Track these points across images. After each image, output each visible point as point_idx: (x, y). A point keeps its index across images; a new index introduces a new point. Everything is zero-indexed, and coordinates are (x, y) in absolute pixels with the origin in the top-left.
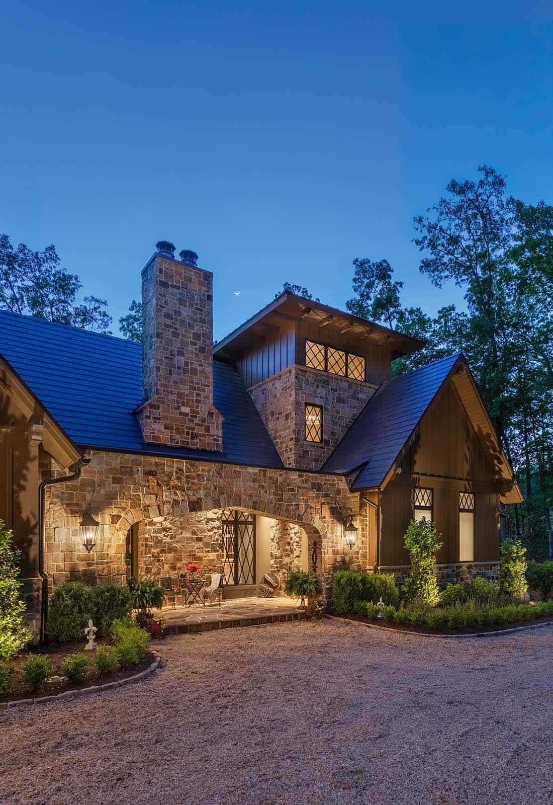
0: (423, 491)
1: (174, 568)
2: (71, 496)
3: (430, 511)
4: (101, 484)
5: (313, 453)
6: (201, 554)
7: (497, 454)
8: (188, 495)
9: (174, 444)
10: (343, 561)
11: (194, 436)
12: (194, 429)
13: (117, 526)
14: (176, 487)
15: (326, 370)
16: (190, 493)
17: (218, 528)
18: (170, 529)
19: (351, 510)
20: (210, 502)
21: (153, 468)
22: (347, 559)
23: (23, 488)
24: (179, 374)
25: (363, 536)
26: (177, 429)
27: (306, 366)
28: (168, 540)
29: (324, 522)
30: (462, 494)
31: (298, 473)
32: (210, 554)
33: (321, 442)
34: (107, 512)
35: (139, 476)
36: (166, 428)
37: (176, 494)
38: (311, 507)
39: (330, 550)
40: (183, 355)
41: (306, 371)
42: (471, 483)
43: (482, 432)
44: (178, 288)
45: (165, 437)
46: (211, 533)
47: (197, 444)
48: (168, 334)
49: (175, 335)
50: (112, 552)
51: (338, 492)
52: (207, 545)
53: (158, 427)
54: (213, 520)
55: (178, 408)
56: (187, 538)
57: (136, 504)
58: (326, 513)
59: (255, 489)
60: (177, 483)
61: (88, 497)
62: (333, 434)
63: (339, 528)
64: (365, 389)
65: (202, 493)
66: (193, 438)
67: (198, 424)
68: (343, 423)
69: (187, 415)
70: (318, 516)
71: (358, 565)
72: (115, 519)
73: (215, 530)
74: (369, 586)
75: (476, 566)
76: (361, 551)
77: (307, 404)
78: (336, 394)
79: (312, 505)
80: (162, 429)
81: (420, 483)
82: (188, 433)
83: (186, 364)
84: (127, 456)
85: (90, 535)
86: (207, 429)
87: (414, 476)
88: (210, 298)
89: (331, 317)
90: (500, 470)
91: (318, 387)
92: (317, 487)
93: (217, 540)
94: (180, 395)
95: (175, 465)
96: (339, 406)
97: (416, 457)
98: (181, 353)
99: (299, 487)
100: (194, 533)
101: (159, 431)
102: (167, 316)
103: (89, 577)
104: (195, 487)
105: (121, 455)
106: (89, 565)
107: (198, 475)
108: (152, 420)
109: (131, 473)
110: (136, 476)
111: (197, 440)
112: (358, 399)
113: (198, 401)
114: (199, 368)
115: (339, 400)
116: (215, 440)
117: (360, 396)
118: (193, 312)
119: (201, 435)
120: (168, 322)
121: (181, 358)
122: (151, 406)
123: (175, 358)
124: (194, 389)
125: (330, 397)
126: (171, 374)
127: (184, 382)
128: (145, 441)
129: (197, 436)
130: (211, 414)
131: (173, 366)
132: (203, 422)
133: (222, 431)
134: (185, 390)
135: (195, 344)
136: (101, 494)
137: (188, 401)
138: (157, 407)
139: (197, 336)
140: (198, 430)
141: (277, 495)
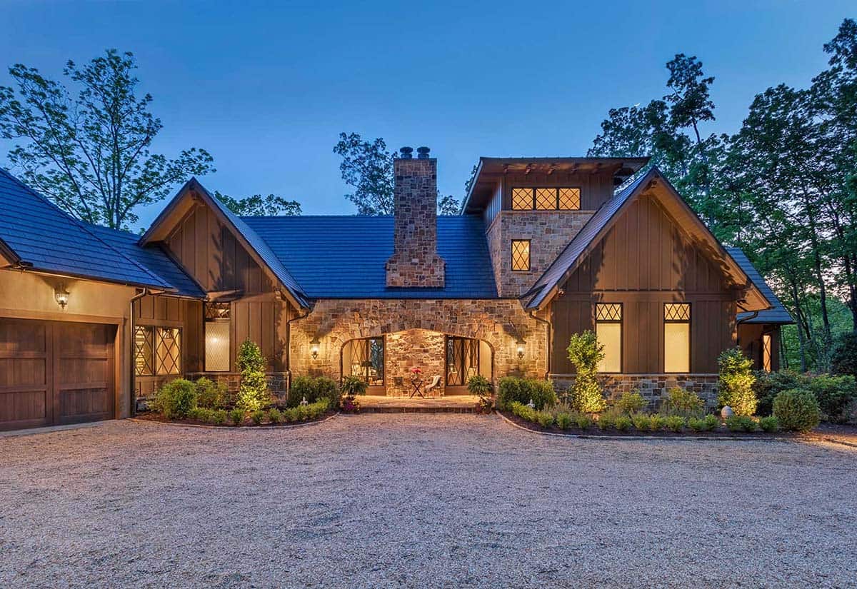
0: (609, 306)
1: (407, 371)
2: (309, 327)
3: (619, 325)
4: (326, 319)
5: (520, 280)
6: (427, 361)
7: (720, 259)
8: (380, 322)
9: (407, 285)
10: (518, 369)
11: (423, 278)
12: (421, 273)
13: (335, 344)
14: (372, 318)
15: (535, 208)
16: (382, 321)
17: (441, 343)
18: (404, 344)
19: (527, 327)
20: (397, 327)
21: (357, 307)
22: (522, 367)
23: (279, 324)
24: (411, 236)
25: (540, 348)
26: (409, 275)
27: (512, 210)
28: (402, 351)
29: (498, 337)
30: (668, 306)
31: (471, 301)
32: (435, 362)
33: (529, 270)
34: (329, 335)
35: (348, 313)
36: (401, 275)
37: (372, 322)
38: (484, 326)
39: (504, 359)
40: (413, 222)
41: (512, 214)
42: (683, 293)
43: (697, 239)
44: (410, 177)
45: (400, 282)
46: (436, 347)
47: (424, 283)
48: (403, 211)
49: (408, 210)
50: (332, 359)
51: (512, 313)
52: (432, 355)
53: (396, 275)
54: (437, 337)
55: (410, 260)
56: (416, 351)
57: (346, 329)
58: (500, 329)
59: (432, 316)
60: (373, 315)
61: (318, 327)
62: (541, 261)
63: (513, 342)
64: (579, 216)
65: (390, 321)
66: (421, 279)
67: (424, 270)
68: (554, 250)
69: (416, 264)
70: (491, 333)
71: (534, 373)
72: (334, 339)
73: (439, 345)
74: (526, 390)
75: (690, 377)
76: (537, 361)
77: (513, 241)
78: (545, 227)
79: (485, 324)
80: (398, 275)
81: (604, 298)
82: (417, 277)
83: (416, 228)
84: (341, 301)
85: (315, 349)
86: (433, 272)
87: (594, 293)
88: (434, 177)
89: (530, 165)
90: (730, 275)
91: (525, 224)
92: (492, 311)
93: (441, 351)
94: (411, 251)
95: (372, 304)
96: (549, 237)
97: (599, 275)
98: (411, 222)
99: (472, 312)
100: (422, 347)
101: (396, 278)
102: (403, 198)
103: (319, 373)
104: (385, 317)
105: (337, 301)
106: (319, 366)
107: (388, 309)
108: (391, 271)
109: (344, 311)
110: (346, 313)
111: (424, 281)
112: (571, 227)
113: (425, 253)
114: (426, 229)
115: (548, 231)
116: (438, 279)
117: (574, 223)
118: (421, 191)
119: (427, 277)
120: (404, 203)
121: (413, 226)
122: (391, 262)
123: (408, 227)
124: (422, 245)
125: (539, 231)
126: (404, 238)
127: (414, 242)
128: (387, 285)
129: (424, 278)
130: (435, 261)
131: (406, 232)
132: (430, 267)
133: (443, 272)
134: (415, 246)
135: (424, 213)
136: (325, 326)
137: (417, 254)
138: (395, 262)
139: (424, 207)
140: (425, 273)
141: (452, 319)
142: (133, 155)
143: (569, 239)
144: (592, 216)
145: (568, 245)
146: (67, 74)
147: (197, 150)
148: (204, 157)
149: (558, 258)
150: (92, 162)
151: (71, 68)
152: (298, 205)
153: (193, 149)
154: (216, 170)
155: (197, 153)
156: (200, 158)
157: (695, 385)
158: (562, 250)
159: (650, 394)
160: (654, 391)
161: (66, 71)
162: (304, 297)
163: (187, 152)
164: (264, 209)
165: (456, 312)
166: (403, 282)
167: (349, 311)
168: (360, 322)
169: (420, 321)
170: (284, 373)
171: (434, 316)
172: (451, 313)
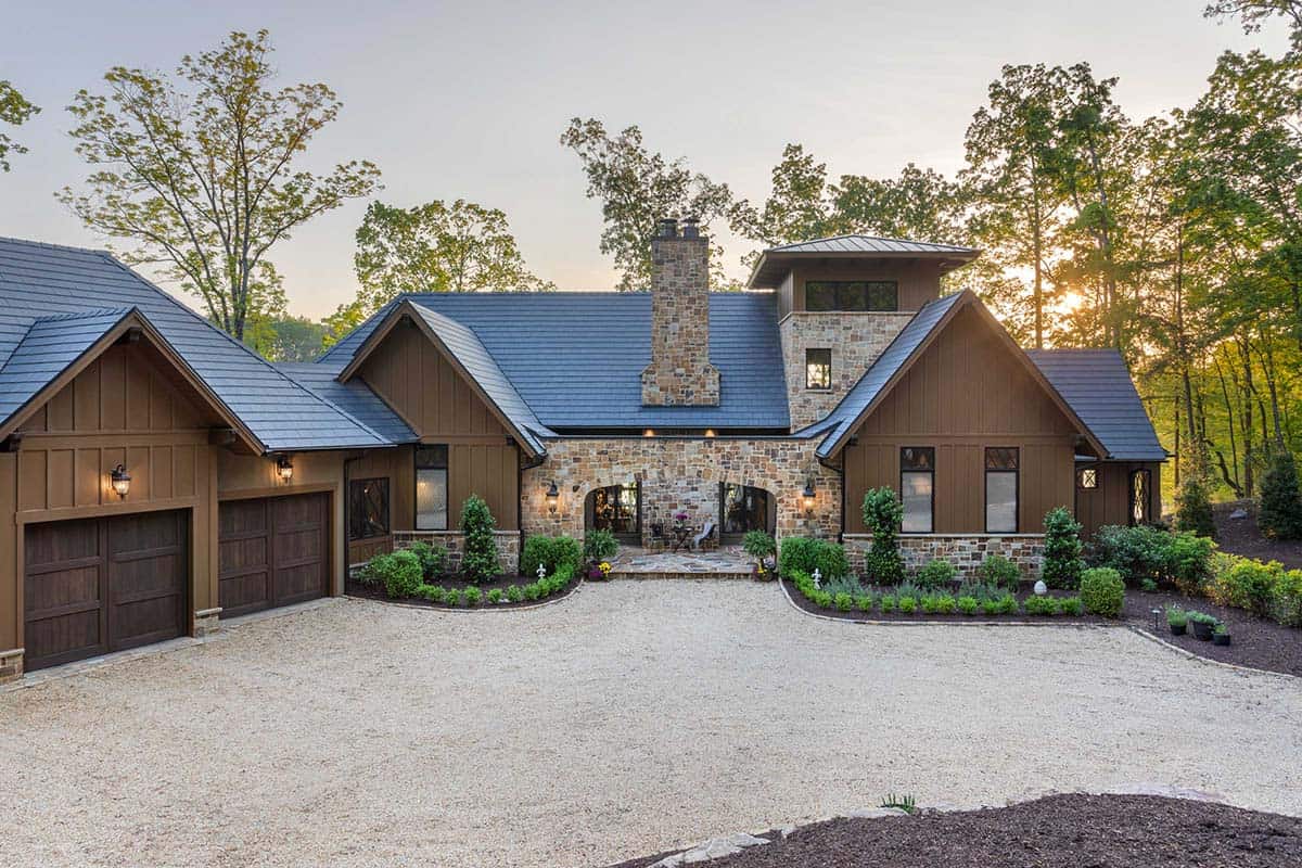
0: (918, 451)
1: (669, 515)
2: (544, 473)
3: (930, 474)
4: (565, 463)
5: (817, 401)
6: (696, 503)
9: (669, 403)
10: (806, 525)
11: (689, 394)
12: (689, 387)
13: (577, 494)
15: (836, 308)
19: (818, 474)
21: (605, 449)
22: (811, 523)
24: (674, 339)
26: (672, 389)
27: (807, 310)
29: (782, 487)
30: (991, 452)
32: (707, 503)
33: (828, 388)
34: (569, 484)
35: (594, 456)
36: (661, 390)
40: (678, 321)
41: (807, 316)
44: (674, 261)
45: (660, 399)
47: (693, 400)
48: (664, 305)
49: (671, 304)
50: (573, 513)
51: (799, 456)
52: (703, 494)
53: (655, 389)
55: (673, 370)
56: (682, 489)
57: (591, 476)
61: (557, 473)
63: (800, 492)
64: (895, 319)
66: (687, 396)
67: (692, 383)
68: (862, 363)
69: (681, 376)
71: (827, 530)
72: (575, 488)
74: (811, 555)
75: (1017, 538)
76: (831, 515)
77: (808, 350)
78: (851, 332)
80: (658, 391)
82: (683, 392)
83: (681, 329)
85: (553, 502)
86: (703, 386)
88: (706, 261)
91: (823, 329)
92: (773, 453)
94: (675, 358)
95: (623, 445)
96: (855, 346)
98: (675, 320)
100: (689, 484)
101: (654, 394)
102: (664, 289)
103: (557, 530)
105: (580, 440)
106: (557, 521)
108: (648, 384)
109: (588, 454)
111: (691, 397)
112: (884, 332)
113: (693, 361)
114: (695, 330)
115: (854, 338)
116: (711, 395)
117: (887, 328)
118: (688, 279)
119: (697, 392)
120: (665, 294)
121: (676, 325)
122: (647, 372)
123: (670, 326)
124: (689, 350)
125: (842, 337)
126: (666, 340)
127: (679, 346)
128: (643, 404)
129: (692, 393)
130: (706, 371)
131: (668, 333)
132: (699, 379)
133: (718, 385)
134: (680, 352)
135: (691, 308)
136: (565, 471)
137: (683, 362)
138: (654, 373)
139: (692, 301)
140: (693, 388)
141: (723, 463)
142: (267, 176)
143: (881, 348)
144: (910, 318)
145: (881, 356)
146: (182, 74)
147: (359, 164)
148: (368, 169)
149: (867, 373)
150: (204, 184)
151: (187, 65)
152: (503, 216)
153: (354, 163)
154: (384, 187)
155: (360, 167)
156: (363, 172)
157: (1024, 548)
158: (872, 363)
159: (968, 559)
160: (973, 554)
161: (180, 69)
163: (344, 166)
164: (448, 220)
165: (729, 456)
166: (664, 399)
167: (595, 453)
168: (609, 467)
169: (684, 467)
170: (514, 532)
171: (700, 460)
172: (723, 456)
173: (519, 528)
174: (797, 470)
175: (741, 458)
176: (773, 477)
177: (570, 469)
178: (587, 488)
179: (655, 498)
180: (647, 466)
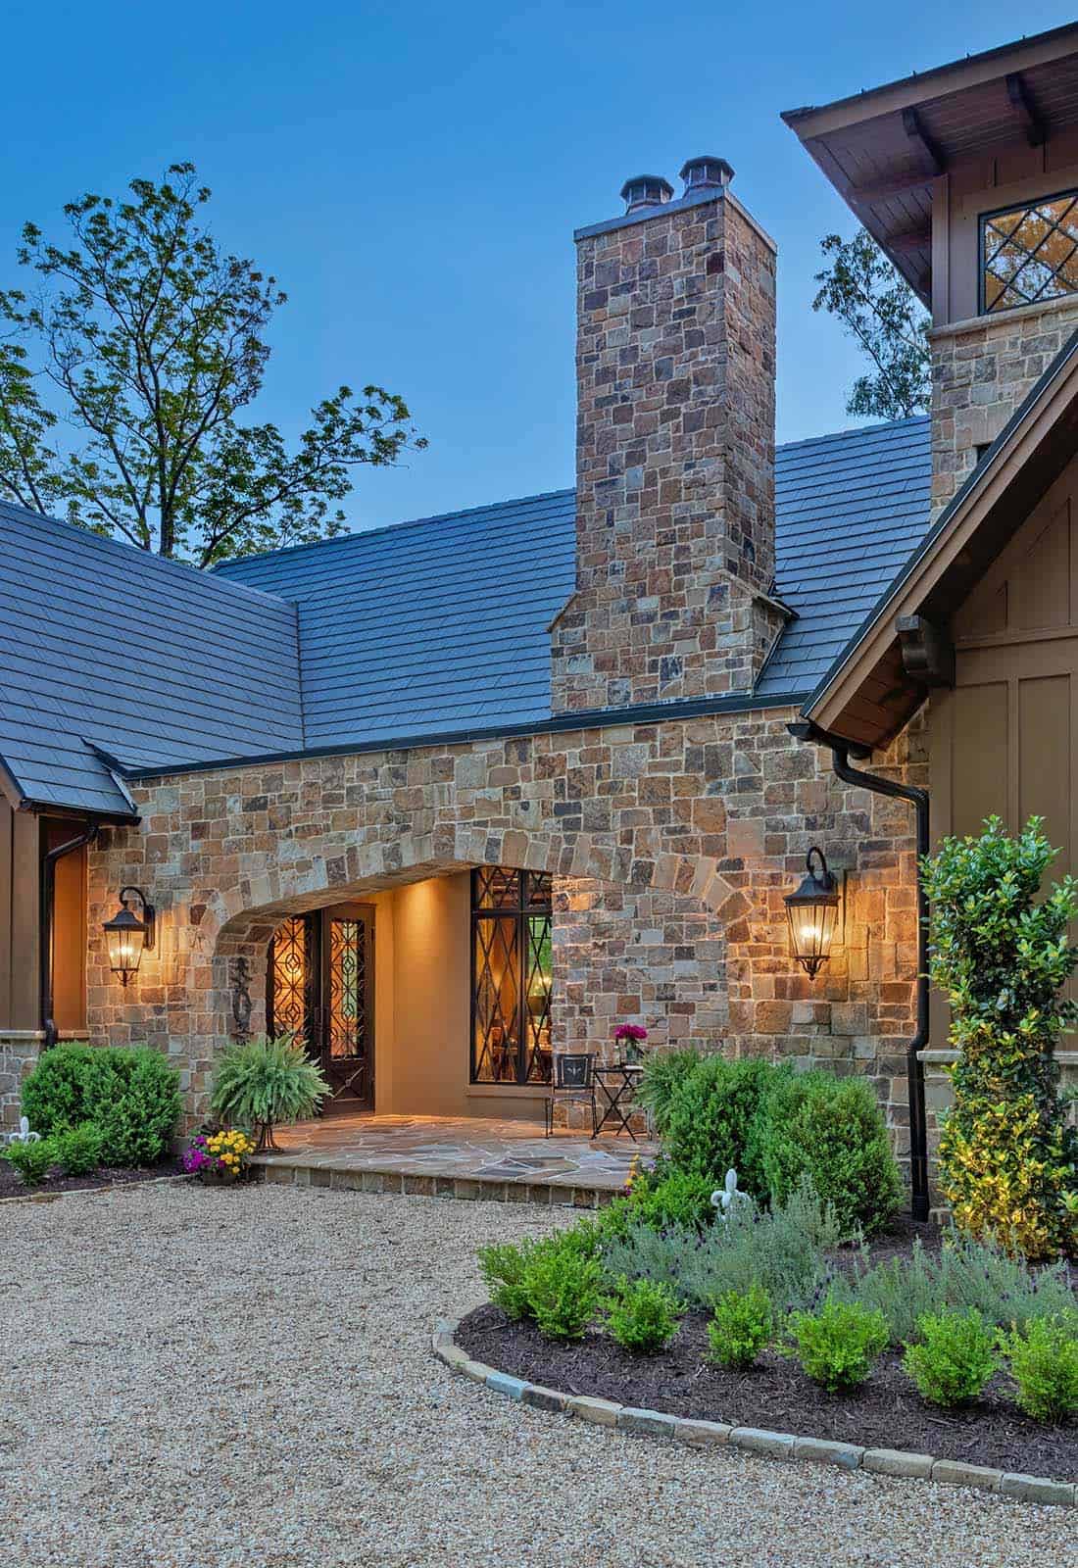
9: (615, 706)
12: (668, 650)
24: (633, 514)
26: (626, 664)
27: (981, 315)
36: (599, 667)
40: (642, 458)
44: (631, 287)
45: (596, 693)
47: (679, 688)
49: (622, 415)
53: (583, 668)
55: (630, 605)
66: (666, 677)
67: (679, 636)
69: (651, 618)
70: (714, 861)
79: (691, 826)
80: (591, 671)
82: (653, 666)
83: (651, 480)
86: (709, 641)
88: (718, 266)
94: (635, 570)
98: (636, 458)
101: (582, 679)
102: (605, 375)
108: (566, 656)
111: (678, 679)
113: (680, 569)
114: (686, 476)
116: (729, 664)
119: (689, 663)
120: (606, 390)
121: (639, 471)
122: (564, 621)
123: (622, 478)
124: (670, 539)
126: (610, 523)
127: (642, 532)
129: (676, 666)
130: (717, 593)
131: (616, 501)
132: (698, 622)
133: (749, 632)
134: (647, 550)
136: (173, 866)
137: (655, 577)
138: (578, 620)
139: (678, 392)
140: (682, 650)
141: (560, 810)
162: (122, 772)
165: (575, 787)
166: (604, 694)
167: (238, 808)
168: (269, 845)
169: (451, 830)
170: (27, 1033)
171: (496, 806)
172: (560, 785)
173: (43, 1026)
174: (793, 817)
175: (610, 789)
176: (713, 848)
177: (186, 859)
178: (222, 909)
179: (584, 982)
180: (357, 836)
